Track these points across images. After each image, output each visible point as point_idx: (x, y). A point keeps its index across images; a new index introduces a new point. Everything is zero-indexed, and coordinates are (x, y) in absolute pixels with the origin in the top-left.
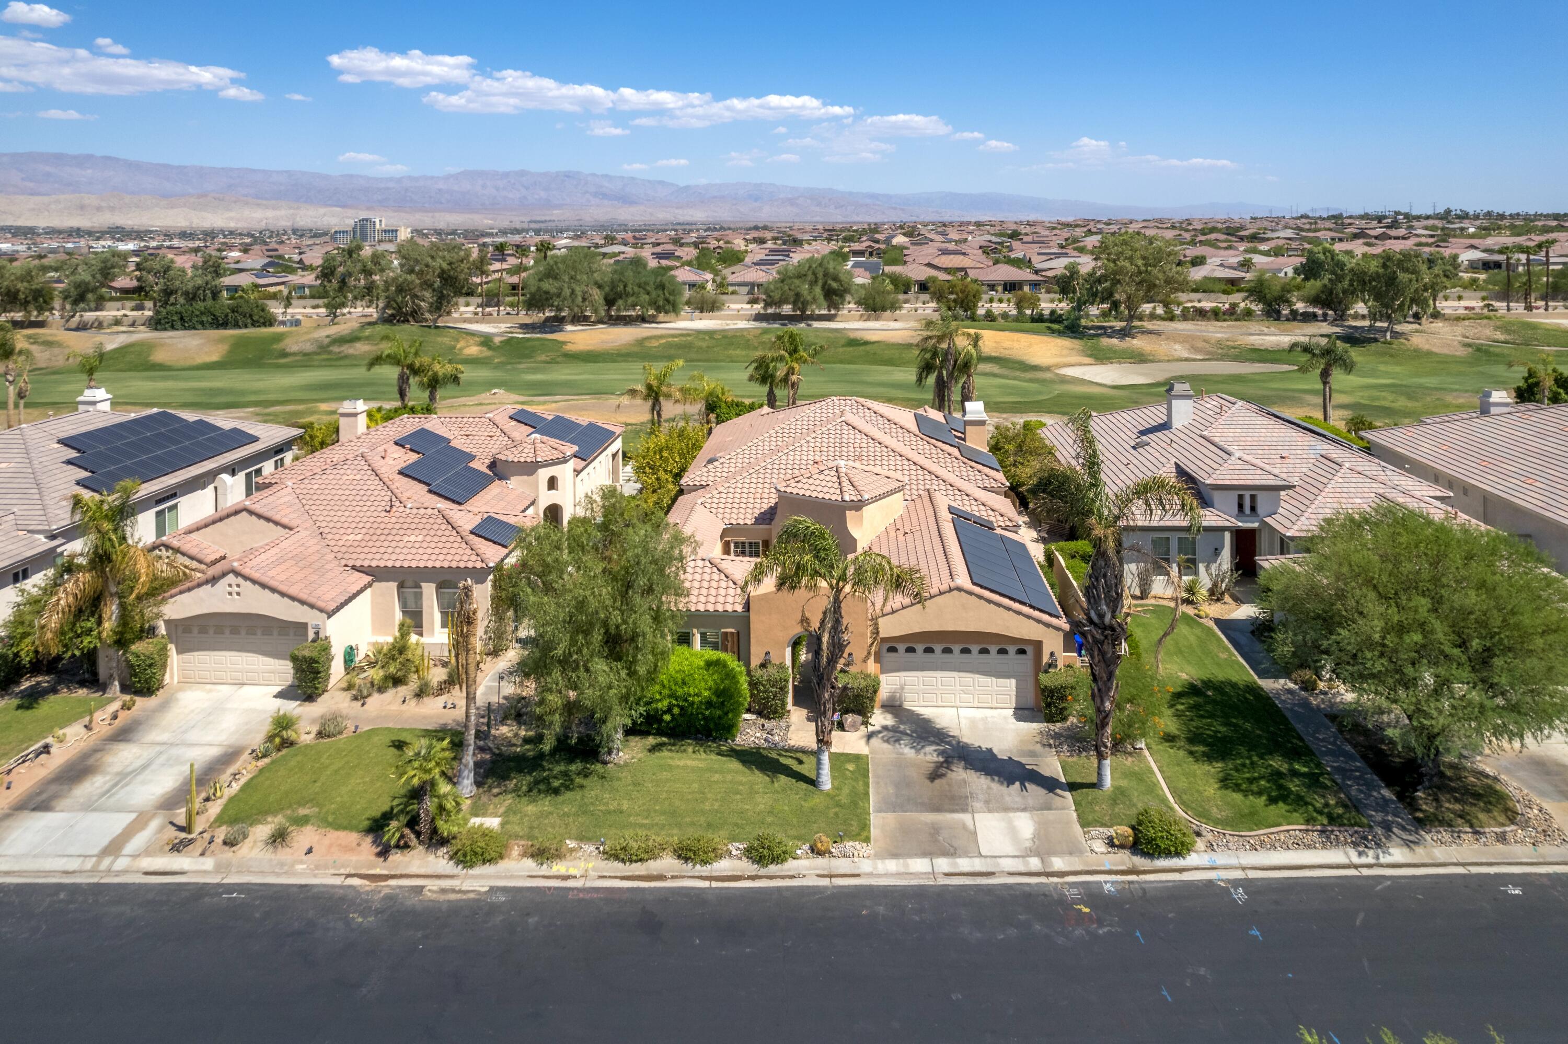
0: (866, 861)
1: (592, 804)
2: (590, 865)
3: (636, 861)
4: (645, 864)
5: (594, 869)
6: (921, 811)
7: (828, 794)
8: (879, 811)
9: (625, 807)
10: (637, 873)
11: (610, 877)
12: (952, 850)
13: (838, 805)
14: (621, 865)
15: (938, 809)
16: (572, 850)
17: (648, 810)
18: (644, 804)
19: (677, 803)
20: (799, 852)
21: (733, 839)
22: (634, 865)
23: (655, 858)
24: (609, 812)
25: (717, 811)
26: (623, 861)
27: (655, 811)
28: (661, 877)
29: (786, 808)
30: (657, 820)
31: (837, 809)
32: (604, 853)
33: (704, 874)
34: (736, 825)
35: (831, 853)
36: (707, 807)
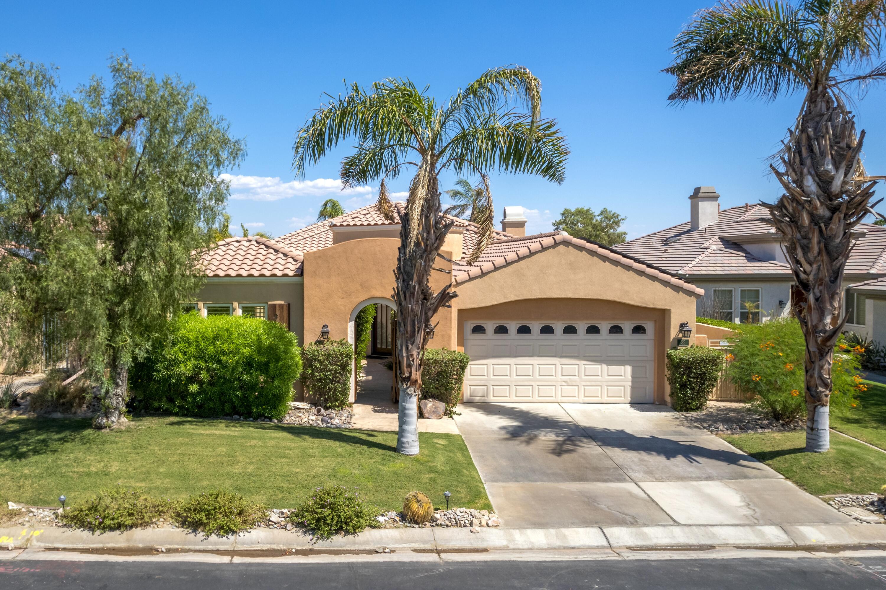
0: (494, 530)
1: (67, 465)
2: (37, 533)
3: (112, 529)
4: (127, 534)
5: (40, 539)
6: (557, 481)
7: (415, 460)
8: (495, 480)
9: (113, 469)
10: (111, 545)
11: (64, 549)
12: (628, 519)
13: (433, 470)
14: (86, 534)
15: (582, 479)
16: (12, 514)
17: (149, 473)
18: (143, 466)
19: (192, 466)
20: (381, 519)
21: (273, 505)
22: (108, 534)
23: (144, 524)
24: (89, 474)
25: (250, 474)
26: (91, 528)
27: (158, 474)
28: (150, 550)
29: (356, 472)
30: (158, 483)
31: (432, 475)
32: (65, 517)
33: (222, 548)
34: (280, 489)
35: (434, 520)
36: (237, 469)
